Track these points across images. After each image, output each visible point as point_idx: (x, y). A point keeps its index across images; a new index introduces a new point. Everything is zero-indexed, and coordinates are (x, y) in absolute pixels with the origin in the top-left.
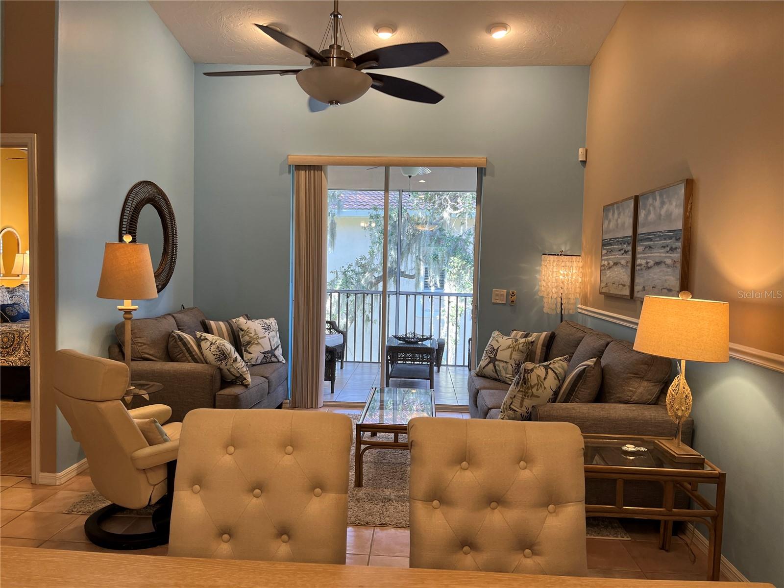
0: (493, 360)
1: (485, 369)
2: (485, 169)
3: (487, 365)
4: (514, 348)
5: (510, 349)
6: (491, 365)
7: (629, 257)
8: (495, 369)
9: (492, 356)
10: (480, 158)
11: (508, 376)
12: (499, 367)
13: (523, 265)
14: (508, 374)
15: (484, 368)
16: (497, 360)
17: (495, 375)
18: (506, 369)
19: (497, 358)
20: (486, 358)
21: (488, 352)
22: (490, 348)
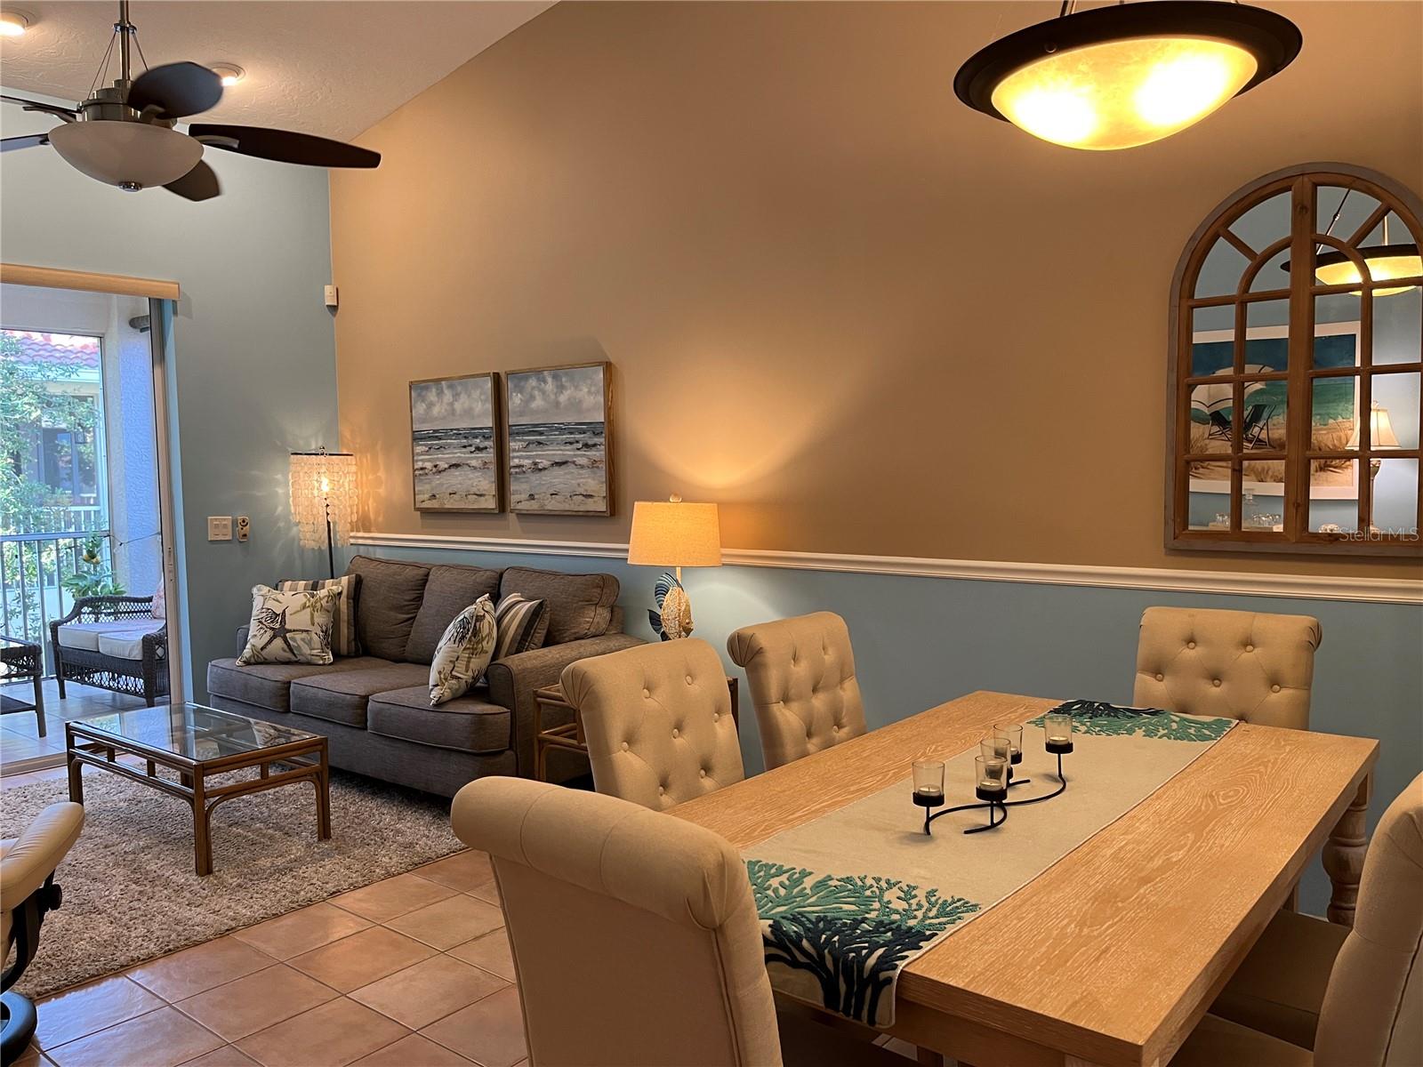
0: (281, 632)
1: (265, 651)
2: (174, 302)
3: (270, 642)
4: (313, 607)
5: (308, 610)
6: (279, 642)
7: (490, 456)
8: (289, 645)
9: (277, 626)
10: (162, 281)
11: (315, 652)
12: (295, 641)
13: (254, 473)
14: (314, 649)
15: (262, 649)
16: (290, 631)
17: (289, 655)
18: (309, 643)
19: (287, 627)
20: (262, 631)
21: (263, 621)
22: (265, 614)
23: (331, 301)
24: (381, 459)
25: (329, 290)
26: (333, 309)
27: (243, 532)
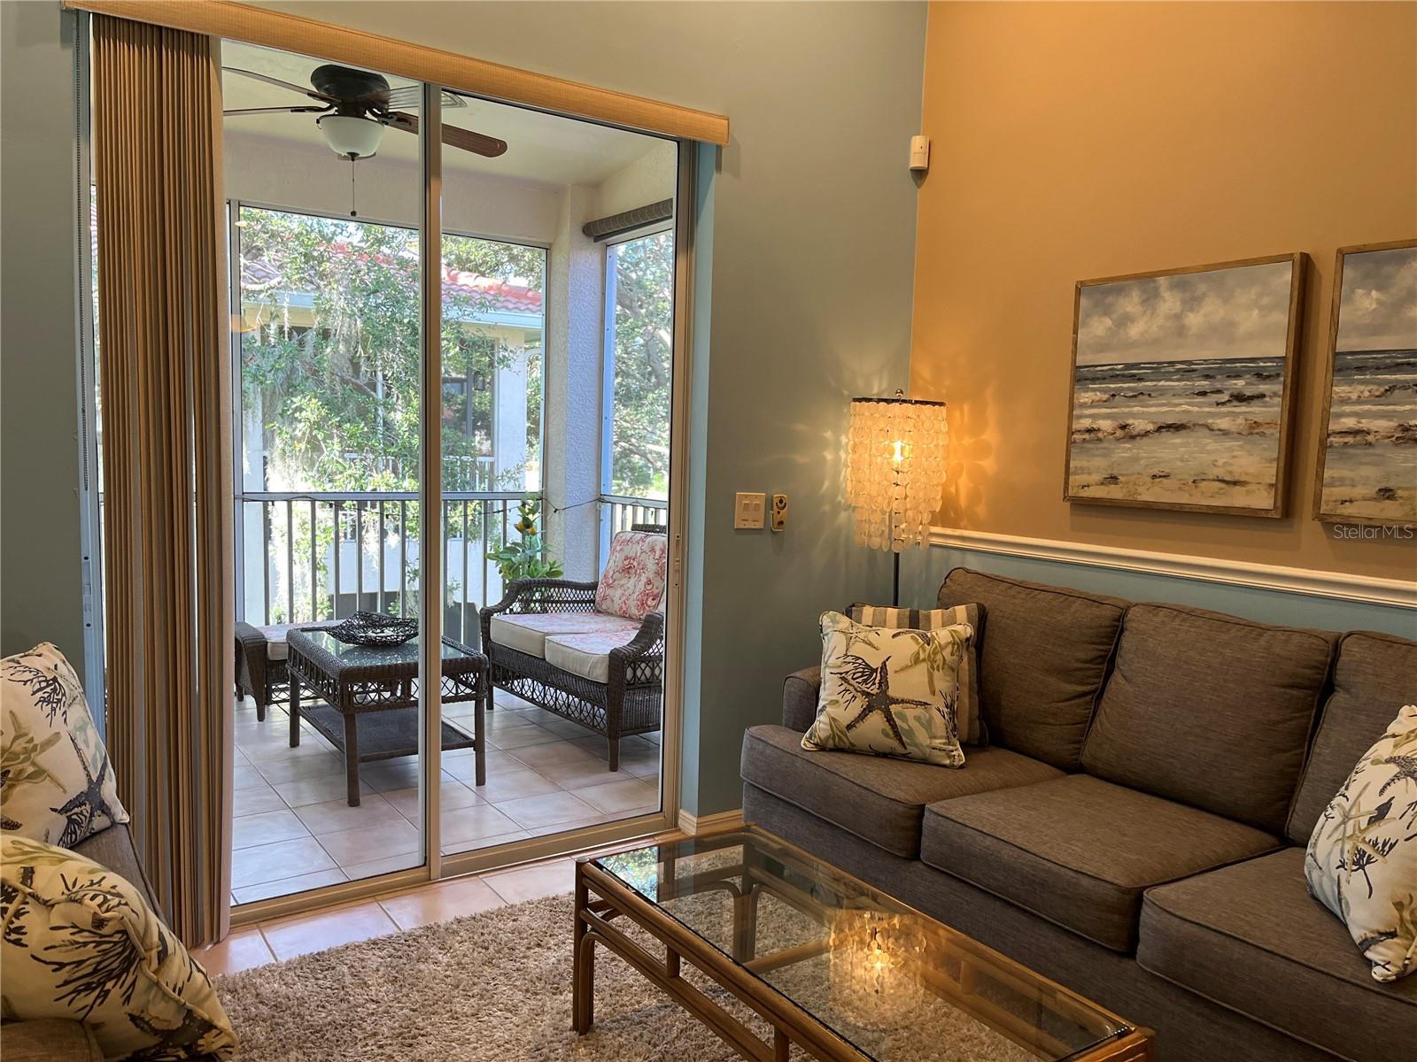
0: (880, 701)
1: (854, 732)
2: (719, 148)
3: (862, 716)
4: (931, 660)
5: (923, 667)
6: (877, 719)
8: (894, 726)
9: (874, 690)
11: (937, 742)
12: (904, 718)
14: (935, 738)
15: (849, 727)
16: (896, 701)
17: (894, 744)
18: (928, 726)
19: (891, 693)
20: (848, 696)
21: (849, 678)
22: (850, 667)
23: (917, 161)
24: (992, 413)
25: (918, 143)
26: (920, 174)
27: (778, 518)
